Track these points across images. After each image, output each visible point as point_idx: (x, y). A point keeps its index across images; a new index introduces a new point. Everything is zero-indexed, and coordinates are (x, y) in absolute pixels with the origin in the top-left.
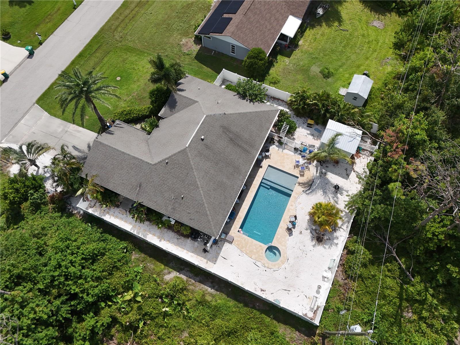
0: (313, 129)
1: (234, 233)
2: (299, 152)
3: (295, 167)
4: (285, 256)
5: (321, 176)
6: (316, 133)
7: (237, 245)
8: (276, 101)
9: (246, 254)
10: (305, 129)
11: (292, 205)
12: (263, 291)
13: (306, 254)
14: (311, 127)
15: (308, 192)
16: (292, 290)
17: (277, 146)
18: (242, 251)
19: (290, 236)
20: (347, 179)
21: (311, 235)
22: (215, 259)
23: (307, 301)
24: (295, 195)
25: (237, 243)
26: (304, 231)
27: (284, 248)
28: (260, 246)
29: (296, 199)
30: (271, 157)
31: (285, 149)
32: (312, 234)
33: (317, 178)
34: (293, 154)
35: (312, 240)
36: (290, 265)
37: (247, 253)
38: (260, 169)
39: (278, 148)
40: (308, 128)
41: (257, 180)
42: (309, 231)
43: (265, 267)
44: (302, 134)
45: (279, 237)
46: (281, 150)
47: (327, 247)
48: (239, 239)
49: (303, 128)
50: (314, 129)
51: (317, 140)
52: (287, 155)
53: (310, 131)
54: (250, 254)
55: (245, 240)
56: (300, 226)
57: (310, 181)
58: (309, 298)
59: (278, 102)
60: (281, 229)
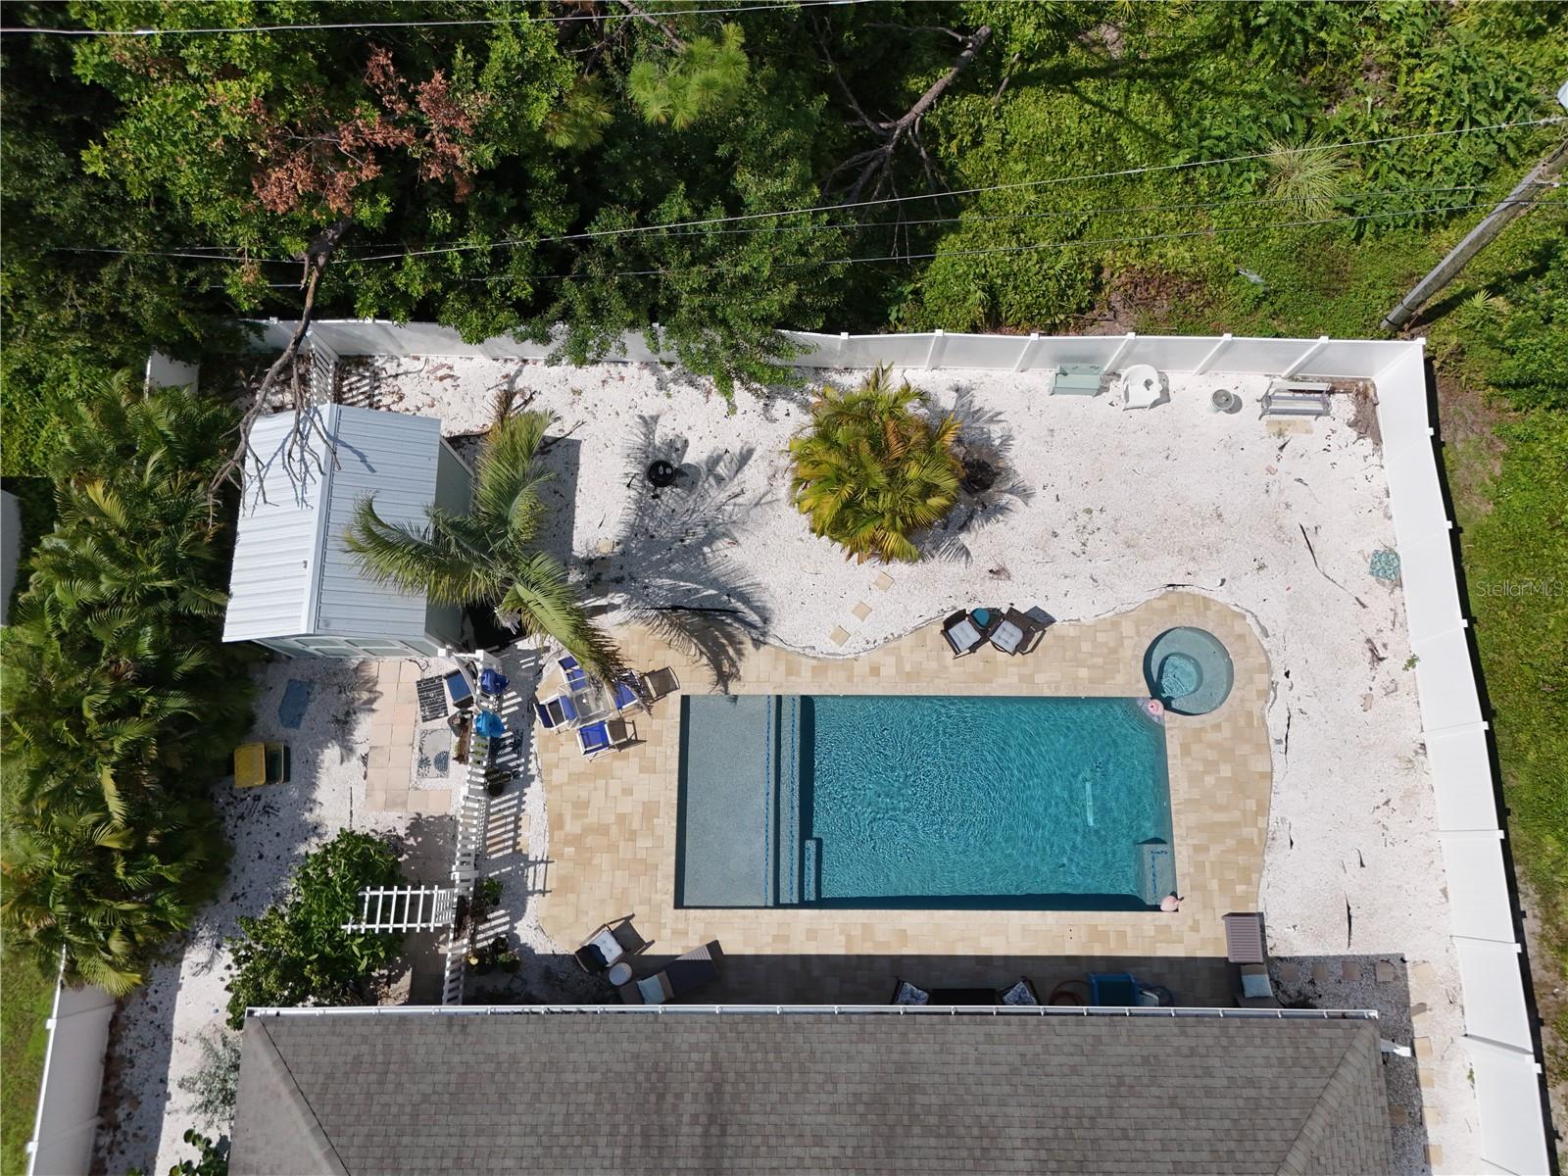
0: (298, 738)
1: (1195, 928)
2: (506, 757)
3: (630, 743)
4: (1164, 604)
5: (619, 581)
6: (318, 710)
7: (1248, 882)
8: (130, 1078)
9: (1264, 808)
10: (312, 785)
11: (875, 671)
12: (1373, 650)
13: (1089, 511)
14: (287, 750)
15: (753, 617)
16: (1293, 520)
17: (517, 914)
18: (1266, 840)
19: (1052, 621)
20: (576, 444)
21: (975, 523)
22: (1384, 973)
23: (1297, 441)
24: (806, 674)
25: (1240, 888)
26: (983, 560)
27: (1127, 628)
28: (1186, 750)
29: (823, 664)
30: (612, 914)
31: (518, 857)
32: (971, 517)
33: (640, 595)
34: (534, 794)
35: (1002, 509)
36: (1192, 567)
37: (1259, 804)
38: (728, 949)
39: (532, 902)
40: (295, 767)
41: (812, 934)
42: (965, 538)
43: (1273, 685)
44: (359, 792)
45: (1083, 673)
46: (534, 878)
47: (996, 432)
48: (1214, 885)
49: (309, 803)
50: (292, 732)
51: (370, 684)
52: (556, 823)
53: (322, 745)
54: (1257, 790)
55: (1198, 849)
56: (966, 586)
57: (681, 627)
58: (1280, 434)
59: (143, 1058)
60: (1040, 678)
